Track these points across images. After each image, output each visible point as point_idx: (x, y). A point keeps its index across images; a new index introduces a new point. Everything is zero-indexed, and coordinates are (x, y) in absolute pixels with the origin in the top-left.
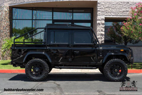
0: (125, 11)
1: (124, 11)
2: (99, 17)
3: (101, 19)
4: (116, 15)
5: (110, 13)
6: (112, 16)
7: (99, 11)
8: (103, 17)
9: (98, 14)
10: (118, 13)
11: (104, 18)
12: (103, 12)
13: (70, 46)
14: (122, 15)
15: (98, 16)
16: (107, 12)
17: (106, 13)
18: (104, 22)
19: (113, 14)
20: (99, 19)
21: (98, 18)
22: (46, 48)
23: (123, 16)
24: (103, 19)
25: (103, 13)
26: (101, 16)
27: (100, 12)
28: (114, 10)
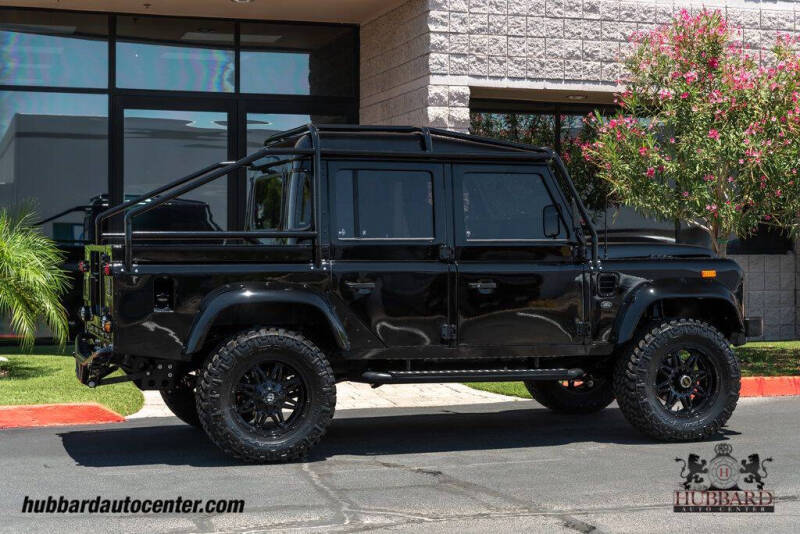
0: (578, 53)
1: (571, 55)
2: (437, 86)
3: (451, 98)
4: (530, 74)
5: (501, 63)
6: (510, 78)
7: (440, 49)
8: (462, 85)
9: (433, 67)
10: (542, 65)
11: (467, 91)
12: (459, 55)
13: (445, 254)
14: (560, 75)
15: (433, 80)
16: (480, 55)
17: (479, 60)
18: (463, 113)
19: (514, 70)
20: (441, 98)
21: (432, 91)
22: (318, 264)
23: (567, 81)
24: (461, 97)
25: (461, 60)
26: (448, 79)
27: (443, 58)
28: (519, 49)
